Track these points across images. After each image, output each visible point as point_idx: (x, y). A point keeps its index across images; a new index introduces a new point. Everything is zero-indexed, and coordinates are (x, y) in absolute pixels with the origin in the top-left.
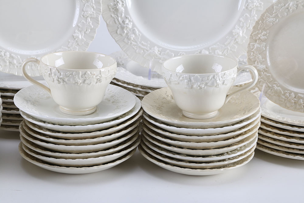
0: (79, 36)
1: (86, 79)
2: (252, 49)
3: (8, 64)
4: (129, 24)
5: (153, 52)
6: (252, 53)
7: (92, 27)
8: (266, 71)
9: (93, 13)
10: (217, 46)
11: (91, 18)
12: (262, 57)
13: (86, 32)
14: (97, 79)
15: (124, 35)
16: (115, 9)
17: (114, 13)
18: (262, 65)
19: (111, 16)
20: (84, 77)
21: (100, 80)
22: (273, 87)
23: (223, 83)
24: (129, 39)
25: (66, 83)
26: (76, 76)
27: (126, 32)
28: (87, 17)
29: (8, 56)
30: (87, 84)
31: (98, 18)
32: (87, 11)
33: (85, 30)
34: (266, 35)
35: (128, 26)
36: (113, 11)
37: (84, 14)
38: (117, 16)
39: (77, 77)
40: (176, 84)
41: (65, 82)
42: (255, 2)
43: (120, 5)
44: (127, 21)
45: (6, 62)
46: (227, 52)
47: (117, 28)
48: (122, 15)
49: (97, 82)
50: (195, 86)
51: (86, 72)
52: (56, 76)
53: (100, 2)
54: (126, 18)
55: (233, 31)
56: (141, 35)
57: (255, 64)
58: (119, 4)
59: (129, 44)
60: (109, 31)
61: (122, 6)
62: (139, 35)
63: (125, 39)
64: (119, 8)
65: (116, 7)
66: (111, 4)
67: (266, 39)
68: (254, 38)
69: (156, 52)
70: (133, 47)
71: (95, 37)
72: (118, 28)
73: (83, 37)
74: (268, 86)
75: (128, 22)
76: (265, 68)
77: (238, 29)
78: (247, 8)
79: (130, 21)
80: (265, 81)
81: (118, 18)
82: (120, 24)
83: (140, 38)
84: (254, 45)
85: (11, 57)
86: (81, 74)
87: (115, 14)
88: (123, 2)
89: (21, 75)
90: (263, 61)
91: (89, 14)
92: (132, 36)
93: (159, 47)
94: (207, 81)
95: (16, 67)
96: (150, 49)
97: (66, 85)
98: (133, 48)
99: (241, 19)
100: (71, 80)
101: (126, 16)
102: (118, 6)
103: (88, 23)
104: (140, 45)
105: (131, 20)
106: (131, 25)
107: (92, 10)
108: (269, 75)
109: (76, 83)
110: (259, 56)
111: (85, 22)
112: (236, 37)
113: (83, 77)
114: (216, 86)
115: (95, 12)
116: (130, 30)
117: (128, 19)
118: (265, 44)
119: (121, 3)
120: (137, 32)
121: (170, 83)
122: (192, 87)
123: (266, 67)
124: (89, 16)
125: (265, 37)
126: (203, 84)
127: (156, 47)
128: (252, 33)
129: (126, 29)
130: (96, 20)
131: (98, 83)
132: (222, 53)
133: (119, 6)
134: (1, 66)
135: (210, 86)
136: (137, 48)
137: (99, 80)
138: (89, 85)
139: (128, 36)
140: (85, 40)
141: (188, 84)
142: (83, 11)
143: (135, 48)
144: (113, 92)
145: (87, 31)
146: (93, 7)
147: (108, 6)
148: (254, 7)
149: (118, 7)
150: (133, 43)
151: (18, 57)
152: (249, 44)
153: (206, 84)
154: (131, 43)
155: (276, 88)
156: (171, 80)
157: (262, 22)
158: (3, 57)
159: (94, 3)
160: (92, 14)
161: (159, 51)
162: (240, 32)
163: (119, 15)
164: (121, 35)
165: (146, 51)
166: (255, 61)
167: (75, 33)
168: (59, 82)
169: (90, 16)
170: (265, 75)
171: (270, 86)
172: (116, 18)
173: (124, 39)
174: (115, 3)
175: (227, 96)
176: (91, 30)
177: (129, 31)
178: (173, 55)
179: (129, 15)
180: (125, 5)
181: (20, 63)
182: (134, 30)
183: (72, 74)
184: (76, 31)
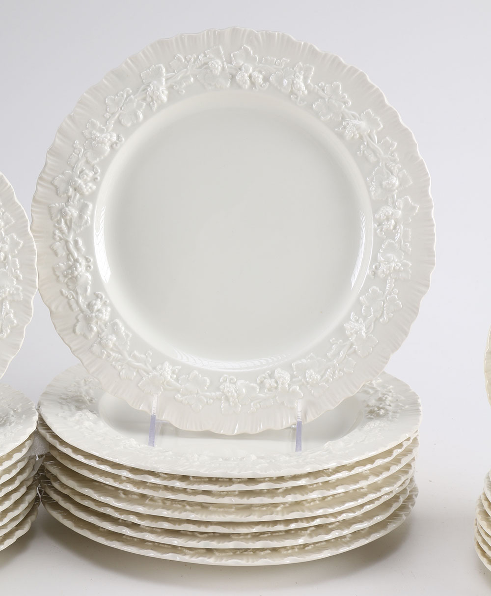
4: (104, 311)
5: (161, 375)
10: (309, 360)
17: (68, 286)
35: (101, 315)
36: (66, 281)
42: (394, 260)
46: (334, 374)
47: (75, 321)
53: (34, 265)
55: (346, 325)
62: (127, 335)
64: (79, 274)
66: (61, 265)
69: (168, 375)
75: (100, 307)
77: (357, 321)
78: (375, 274)
81: (77, 298)
88: (87, 260)
93: (173, 363)
96: (154, 368)
98: (114, 367)
99: (362, 298)
104: (129, 359)
112: (352, 339)
115: (21, 288)
119: (84, 263)
124: (6, 297)
127: (167, 364)
132: (322, 377)
133: (80, 269)
147: (54, 271)
148: (392, 271)
149: (76, 273)
159: (18, 267)
160: (15, 292)
161: (173, 372)
162: (361, 329)
163: (79, 291)
165: (145, 374)
172: (73, 298)
173: (92, 346)
176: (11, 331)
177: (103, 326)
178: (208, 381)
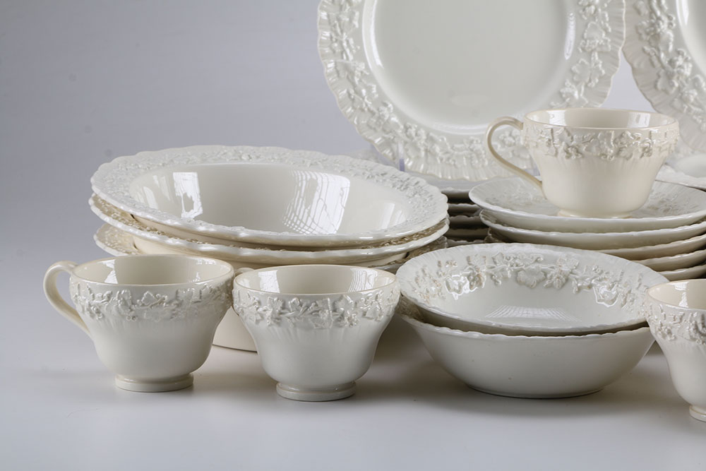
0: (574, 92)
1: (622, 148)
3: (423, 153)
7: (603, 72)
9: (606, 41)
11: (600, 53)
13: (589, 85)
14: (644, 149)
15: (673, 91)
16: (652, 34)
19: (644, 50)
20: (619, 143)
24: (684, 100)
25: (583, 156)
26: (603, 140)
27: (677, 85)
28: (593, 51)
29: (424, 137)
30: (624, 157)
31: (617, 54)
32: (591, 39)
33: (587, 80)
37: (585, 45)
38: (656, 51)
39: (605, 143)
41: (581, 154)
43: (664, 26)
44: (680, 61)
45: (418, 150)
48: (667, 47)
49: (642, 156)
51: (624, 133)
52: (563, 143)
54: (679, 53)
58: (663, 22)
59: (685, 110)
60: (637, 84)
61: (669, 27)
63: (676, 99)
65: (655, 30)
70: (695, 117)
71: (608, 95)
72: (659, 76)
73: (581, 95)
79: (686, 60)
82: (663, 67)
85: (430, 139)
86: (613, 137)
87: (652, 47)
89: (450, 178)
91: (596, 44)
92: (692, 94)
95: (439, 161)
97: (582, 161)
100: (594, 149)
101: (679, 49)
102: (659, 27)
103: (593, 64)
105: (689, 58)
106: (690, 70)
107: (604, 35)
109: (603, 155)
111: (587, 63)
116: (687, 80)
117: (683, 55)
129: (678, 78)
130: (610, 58)
131: (645, 158)
134: (410, 157)
136: (702, 119)
137: (647, 150)
138: (628, 159)
139: (682, 94)
140: (587, 102)
142: (583, 37)
143: (698, 120)
144: (664, 195)
145: (590, 81)
146: (606, 30)
150: (695, 109)
151: (443, 139)
154: (689, 110)
158: (413, 139)
164: (666, 91)
167: (564, 86)
168: (569, 156)
169: (598, 49)
174: (653, 21)
179: (684, 45)
180: (674, 25)
181: (447, 153)
182: (696, 80)
183: (595, 137)
184: (566, 84)
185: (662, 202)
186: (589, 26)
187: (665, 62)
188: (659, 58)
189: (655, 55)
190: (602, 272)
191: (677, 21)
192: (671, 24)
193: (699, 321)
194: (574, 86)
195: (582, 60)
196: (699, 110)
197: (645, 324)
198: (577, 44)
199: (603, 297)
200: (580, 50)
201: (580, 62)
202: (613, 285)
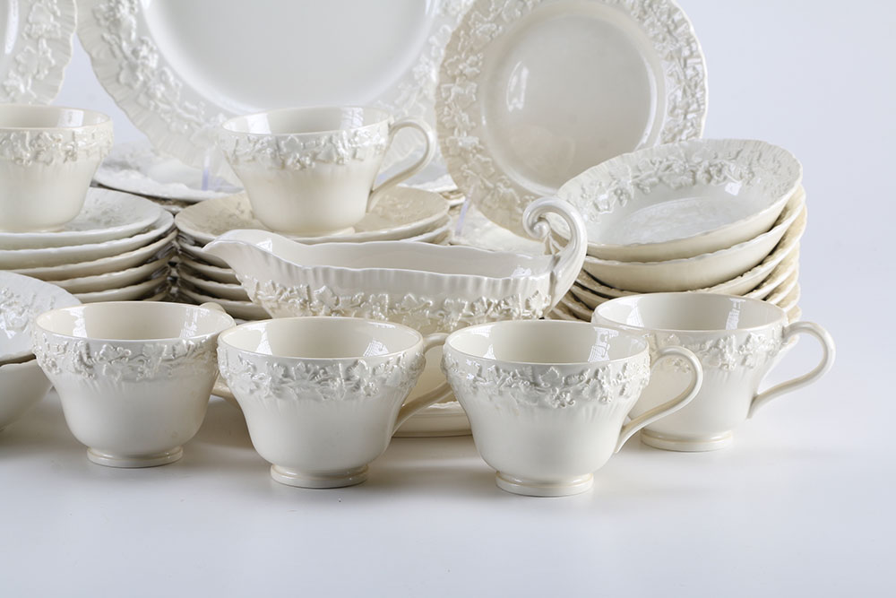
0: (19, 85)
1: (40, 151)
2: (446, 99)
6: (446, 109)
7: (53, 62)
8: (480, 151)
9: (55, 26)
11: (49, 40)
12: (469, 117)
13: (37, 77)
14: (67, 152)
15: (137, 86)
16: (112, 19)
18: (470, 137)
19: (103, 38)
20: (36, 146)
21: (72, 155)
22: (496, 187)
23: (354, 156)
24: (150, 96)
26: (17, 141)
27: (141, 78)
28: (40, 37)
30: (44, 162)
31: (68, 41)
32: (37, 23)
33: (35, 71)
34: (477, 63)
37: (31, 29)
38: (116, 38)
39: (19, 145)
40: (249, 161)
43: (124, 11)
44: (144, 51)
48: (130, 34)
49: (66, 160)
50: (289, 162)
51: (41, 133)
54: (142, 42)
56: (181, 85)
57: (453, 134)
58: (123, 6)
59: (152, 108)
60: (97, 76)
61: (130, 13)
63: (141, 95)
65: (115, 15)
67: (477, 75)
68: (449, 72)
70: (162, 115)
71: (60, 89)
72: (121, 68)
73: (28, 88)
74: (487, 188)
76: (477, 143)
79: (151, 50)
80: (478, 174)
82: (126, 58)
83: (179, 93)
84: (449, 90)
86: (28, 139)
87: (112, 34)
90: (473, 128)
91: (44, 30)
92: (159, 89)
94: (316, 150)
100: (7, 152)
101: (143, 38)
102: (119, 12)
103: (41, 53)
105: (155, 48)
106: (155, 61)
107: (52, 19)
108: (488, 159)
109: (18, 159)
110: (463, 114)
111: (33, 51)
113: (34, 146)
114: (337, 163)
116: (153, 73)
117: (147, 44)
118: (475, 85)
120: (172, 79)
121: (236, 160)
122: (283, 165)
123: (480, 142)
125: (475, 69)
126: (308, 156)
128: (444, 61)
129: (143, 71)
130: (61, 45)
131: (70, 162)
135: (324, 162)
136: (171, 118)
137: (70, 154)
138: (48, 164)
139: (148, 89)
140: (35, 96)
141: (274, 157)
142: (27, 21)
143: (166, 118)
145: (38, 72)
146: (54, 13)
150: (162, 106)
152: (439, 88)
153: (314, 158)
154: (156, 107)
155: (502, 189)
156: (237, 153)
157: (467, 34)
164: (129, 86)
166: (453, 128)
169: (46, 36)
170: (478, 160)
171: (491, 185)
174: (112, 4)
175: (371, 192)
179: (148, 34)
180: (136, 10)
182: (163, 73)
183: (7, 138)
184: (10, 75)
185: (105, 213)
186: (34, 8)
187: (128, 52)
188: (120, 47)
189: (116, 43)
190: (12, 295)
191: (139, 5)
192: (132, 9)
193: (84, 351)
194: (19, 78)
195: (28, 47)
196: (166, 107)
197: (33, 357)
198: (21, 29)
199: (13, 324)
200: (25, 35)
201: (25, 50)
202: (24, 311)
